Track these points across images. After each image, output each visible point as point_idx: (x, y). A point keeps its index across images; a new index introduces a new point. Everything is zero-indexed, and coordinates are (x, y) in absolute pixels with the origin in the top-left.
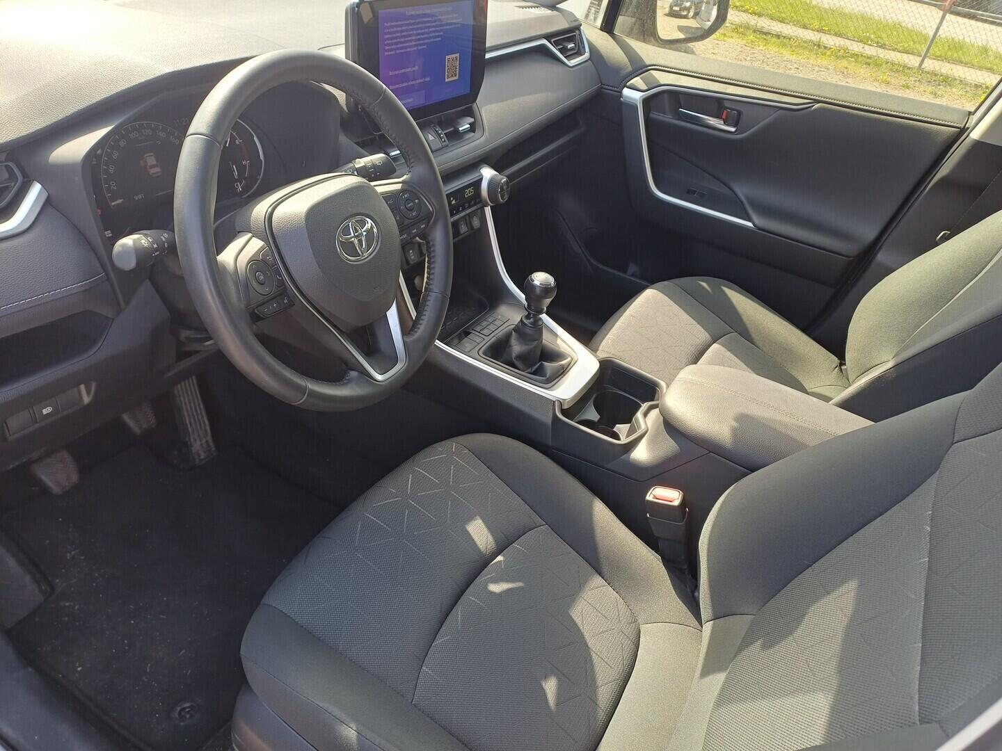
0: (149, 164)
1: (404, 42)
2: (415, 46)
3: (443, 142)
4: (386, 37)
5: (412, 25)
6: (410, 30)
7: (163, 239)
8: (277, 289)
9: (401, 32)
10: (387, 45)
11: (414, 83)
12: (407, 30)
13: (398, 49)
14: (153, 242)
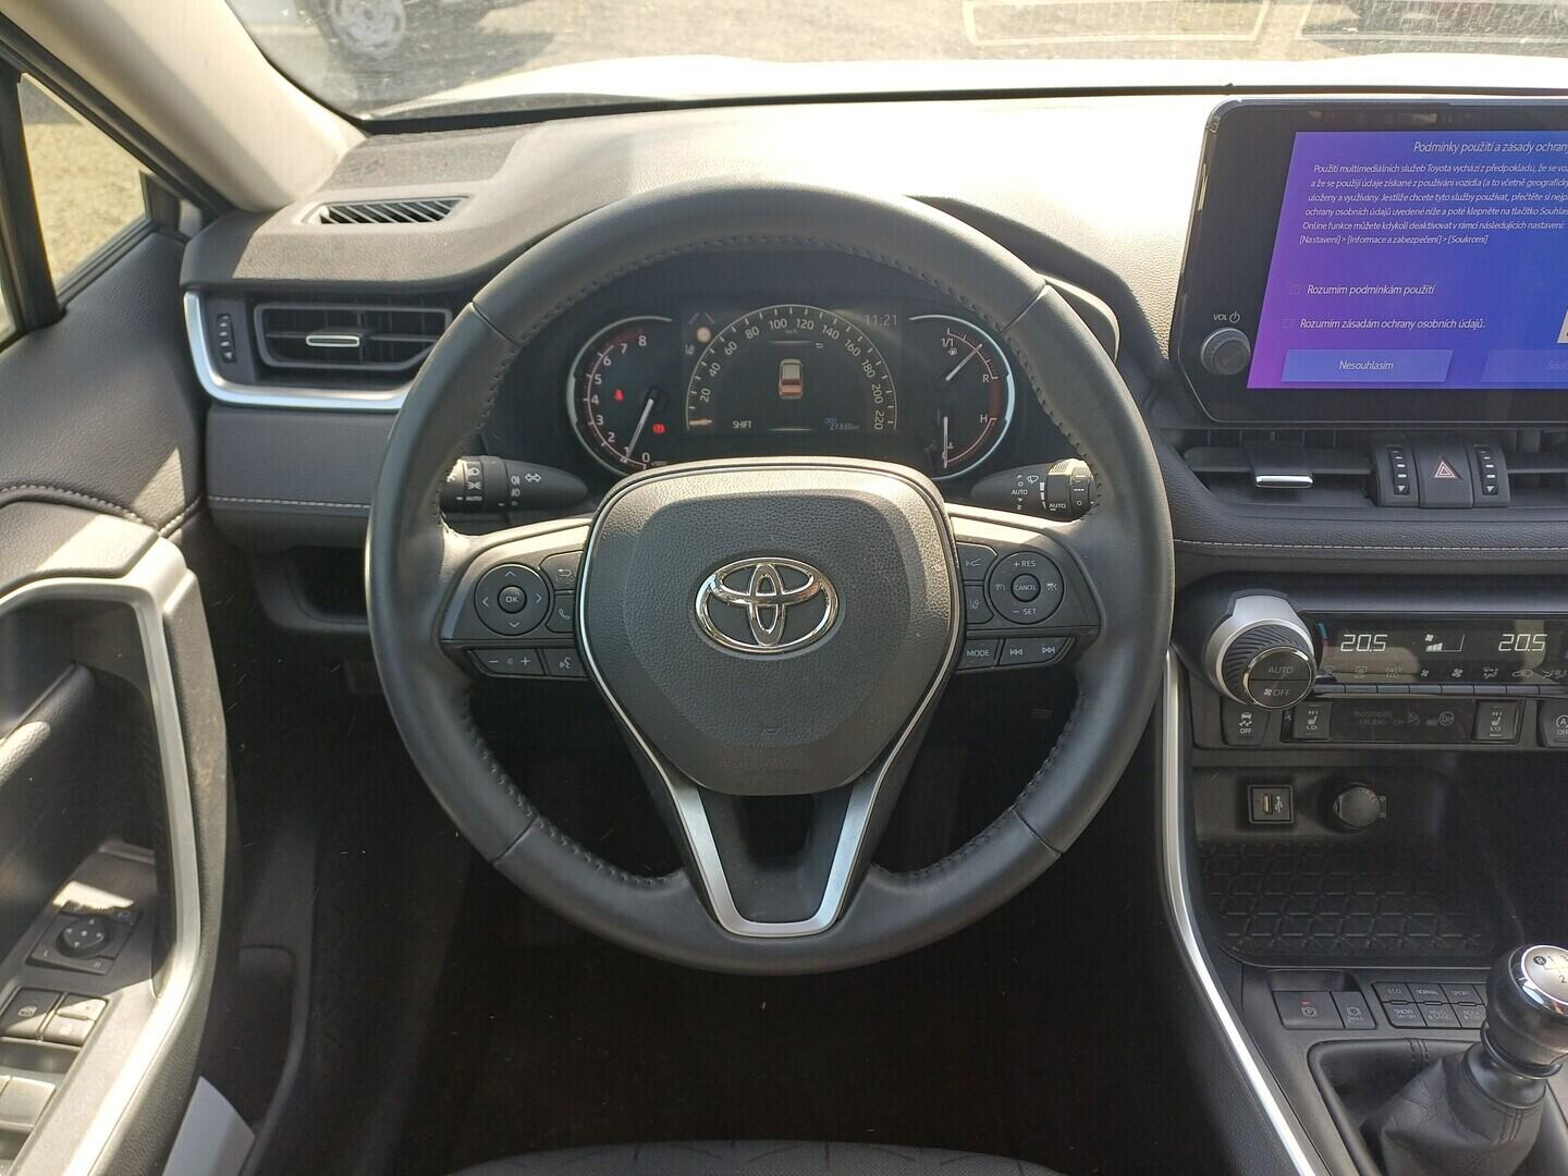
0: (784, 377)
1: (1388, 219)
2: (1433, 233)
3: (1485, 492)
4: (1314, 198)
5: (1431, 180)
6: (1424, 191)
7: (516, 480)
8: (548, 634)
9: (1380, 191)
10: (1311, 219)
11: (1404, 325)
12: (1409, 191)
13: (1356, 233)
14: (473, 480)
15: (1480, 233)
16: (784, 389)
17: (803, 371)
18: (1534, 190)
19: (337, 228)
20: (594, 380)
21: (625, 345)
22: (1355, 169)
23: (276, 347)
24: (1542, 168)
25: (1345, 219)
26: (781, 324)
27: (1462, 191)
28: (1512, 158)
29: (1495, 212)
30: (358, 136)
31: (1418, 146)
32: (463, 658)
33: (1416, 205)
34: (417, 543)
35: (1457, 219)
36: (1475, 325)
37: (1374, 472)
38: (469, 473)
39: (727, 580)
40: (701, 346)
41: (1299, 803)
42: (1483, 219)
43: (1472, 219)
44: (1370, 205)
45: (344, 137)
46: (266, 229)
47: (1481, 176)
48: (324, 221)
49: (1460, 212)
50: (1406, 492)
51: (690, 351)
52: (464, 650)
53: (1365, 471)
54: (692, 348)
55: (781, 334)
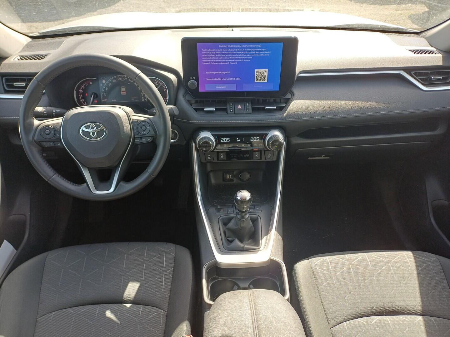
0: (122, 90)
1: (218, 59)
2: (227, 62)
3: (247, 111)
4: (203, 56)
5: (224, 52)
6: (223, 54)
7: (54, 111)
8: (55, 139)
9: (215, 54)
10: (204, 59)
11: (226, 79)
12: (220, 54)
13: (213, 62)
14: (45, 111)
15: (236, 62)
16: (122, 93)
17: (126, 89)
18: (243, 54)
19: (21, 61)
20: (81, 92)
21: (87, 84)
22: (209, 50)
23: (8, 86)
24: (243, 50)
25: (210, 59)
26: (120, 79)
27: (230, 54)
28: (238, 48)
29: (237, 58)
30: (30, 40)
31: (220, 46)
32: (39, 143)
33: (223, 57)
34: (28, 121)
35: (230, 59)
36: (239, 79)
37: (227, 107)
38: (44, 110)
39: (85, 127)
40: (103, 84)
41: (235, 176)
42: (235, 59)
43: (233, 59)
44: (214, 57)
45: (26, 40)
46: (6, 62)
47: (233, 51)
48: (18, 60)
49: (231, 58)
50: (232, 111)
51: (101, 85)
52: (39, 142)
53: (226, 108)
54: (102, 84)
55: (120, 81)
